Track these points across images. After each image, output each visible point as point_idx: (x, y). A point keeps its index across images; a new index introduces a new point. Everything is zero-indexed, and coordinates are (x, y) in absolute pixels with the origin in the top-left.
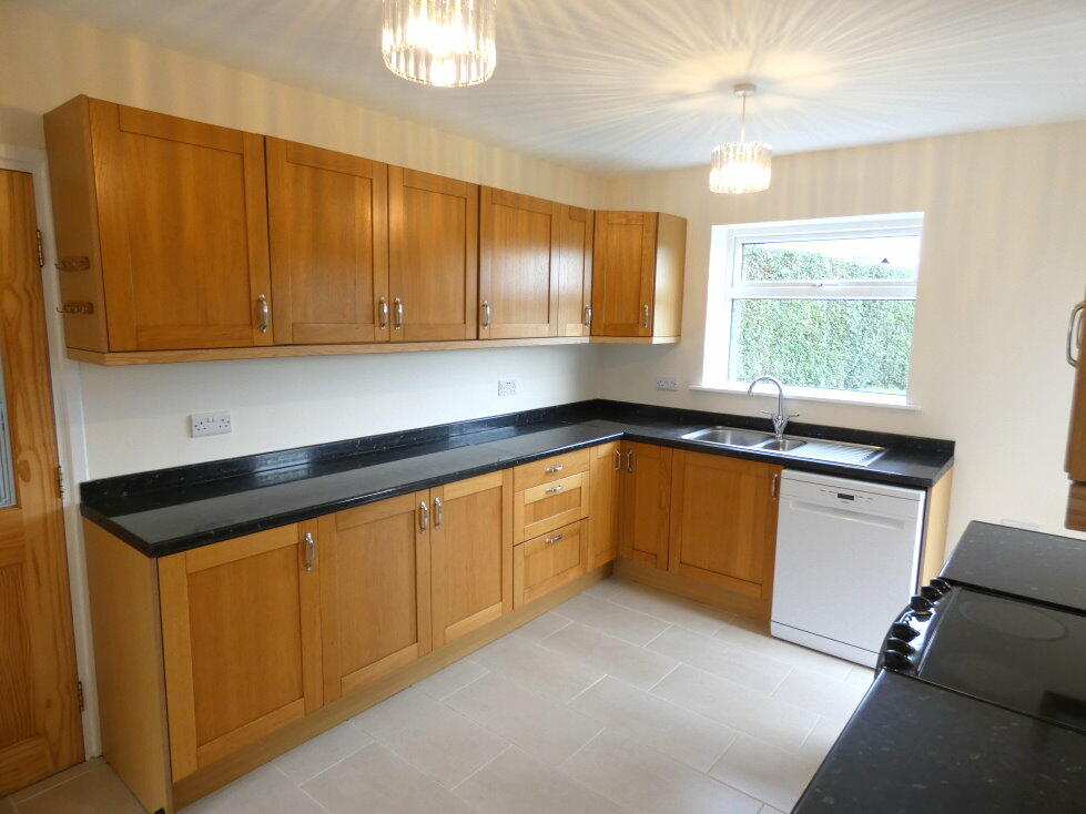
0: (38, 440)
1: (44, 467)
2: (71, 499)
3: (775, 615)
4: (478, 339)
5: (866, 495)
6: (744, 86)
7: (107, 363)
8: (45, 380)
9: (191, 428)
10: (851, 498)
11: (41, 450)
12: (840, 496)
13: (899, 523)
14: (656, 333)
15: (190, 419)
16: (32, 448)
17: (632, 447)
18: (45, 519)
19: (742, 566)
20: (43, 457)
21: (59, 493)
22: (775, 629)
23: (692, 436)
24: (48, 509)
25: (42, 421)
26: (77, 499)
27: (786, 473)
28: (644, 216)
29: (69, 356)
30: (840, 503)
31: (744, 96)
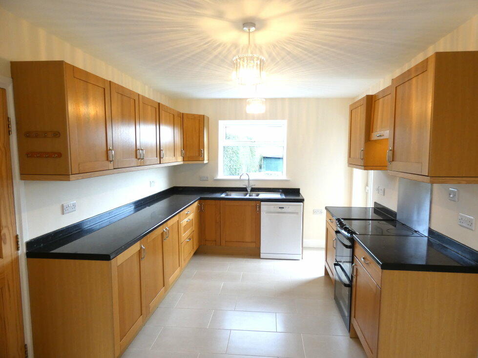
0: (9, 222)
1: (12, 236)
2: (23, 250)
3: (262, 251)
4: (160, 163)
5: (287, 206)
7: (71, 180)
8: (12, 191)
9: (63, 211)
10: (283, 208)
11: (10, 228)
12: (280, 208)
13: (297, 213)
14: (205, 160)
15: (63, 206)
16: (7, 227)
17: (203, 202)
18: (12, 262)
19: (248, 237)
20: (11, 231)
21: (18, 249)
22: (262, 256)
23: (223, 195)
24: (13, 257)
25: (10, 213)
26: (25, 250)
27: (262, 203)
28: (200, 116)
29: (22, 179)
30: (280, 210)
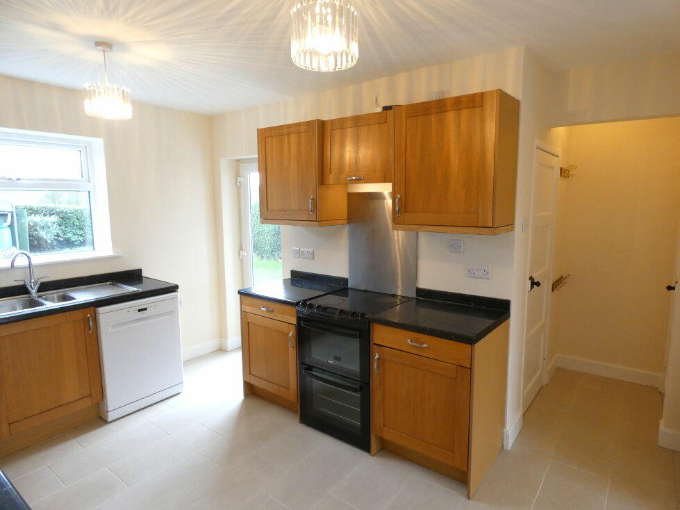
5: (153, 305)
6: (104, 44)
10: (145, 309)
12: (139, 310)
27: (101, 310)
30: (140, 315)
31: (104, 51)
